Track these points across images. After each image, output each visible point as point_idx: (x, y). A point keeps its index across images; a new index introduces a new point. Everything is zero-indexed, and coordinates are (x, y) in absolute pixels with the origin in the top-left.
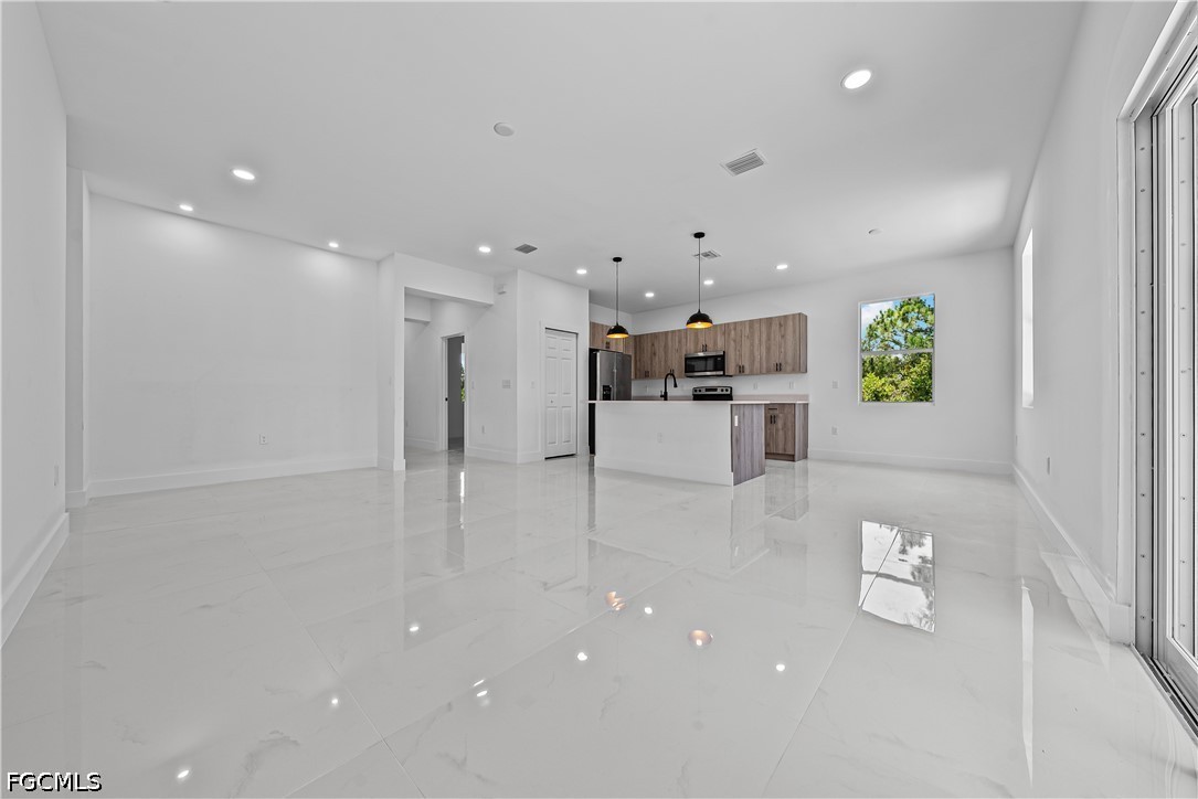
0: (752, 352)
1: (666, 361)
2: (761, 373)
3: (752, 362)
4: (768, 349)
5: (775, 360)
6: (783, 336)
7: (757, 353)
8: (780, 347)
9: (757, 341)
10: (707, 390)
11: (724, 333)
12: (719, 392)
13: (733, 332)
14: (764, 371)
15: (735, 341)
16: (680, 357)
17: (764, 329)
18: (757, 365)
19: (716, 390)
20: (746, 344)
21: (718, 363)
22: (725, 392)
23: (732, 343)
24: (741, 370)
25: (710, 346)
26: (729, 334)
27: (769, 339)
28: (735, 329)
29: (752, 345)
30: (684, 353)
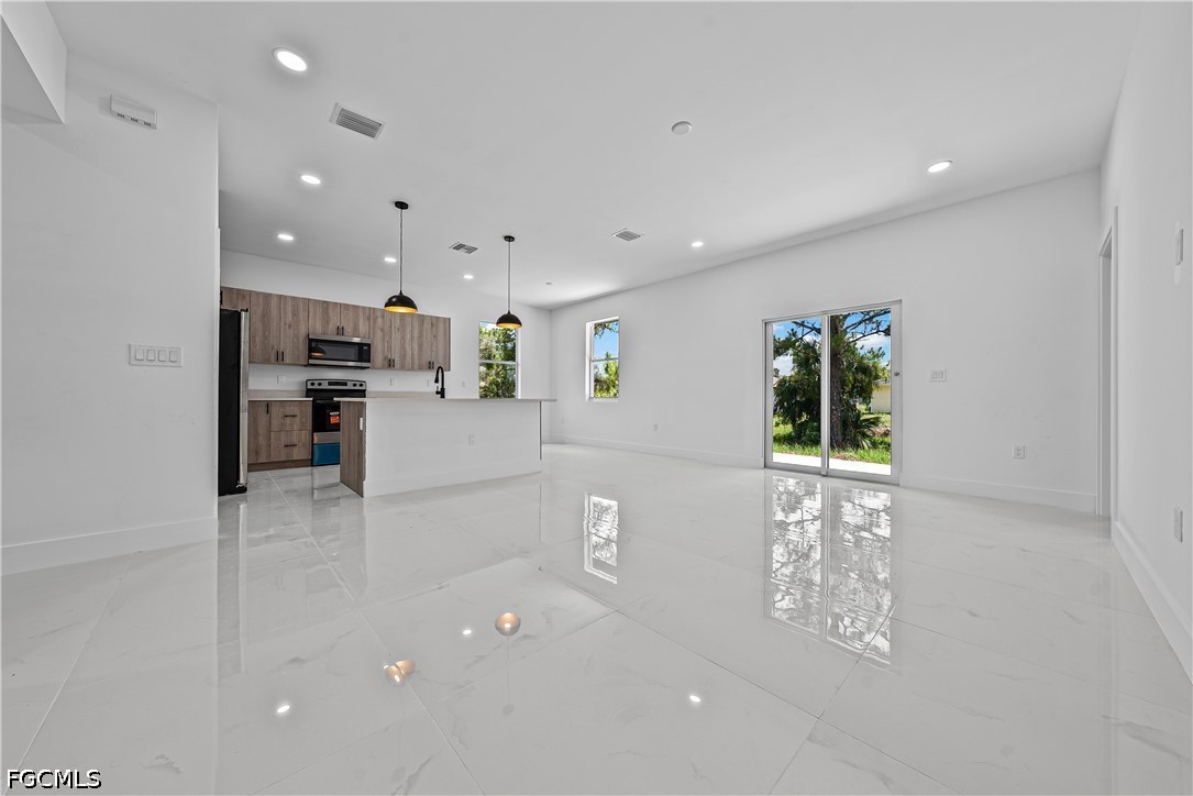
0: (403, 347)
1: (265, 338)
2: (412, 369)
3: (403, 357)
4: (420, 346)
5: (426, 359)
6: (435, 336)
7: (408, 348)
8: (432, 345)
9: (408, 336)
10: (330, 384)
11: (369, 319)
12: (350, 386)
13: (380, 320)
14: (416, 367)
15: (382, 330)
16: (296, 336)
17: (416, 325)
18: (408, 360)
19: (345, 384)
20: (396, 336)
21: (363, 353)
22: (358, 388)
23: (379, 333)
24: (390, 364)
25: (349, 329)
26: (375, 322)
27: (421, 336)
28: (383, 317)
29: (403, 338)
30: (303, 332)
